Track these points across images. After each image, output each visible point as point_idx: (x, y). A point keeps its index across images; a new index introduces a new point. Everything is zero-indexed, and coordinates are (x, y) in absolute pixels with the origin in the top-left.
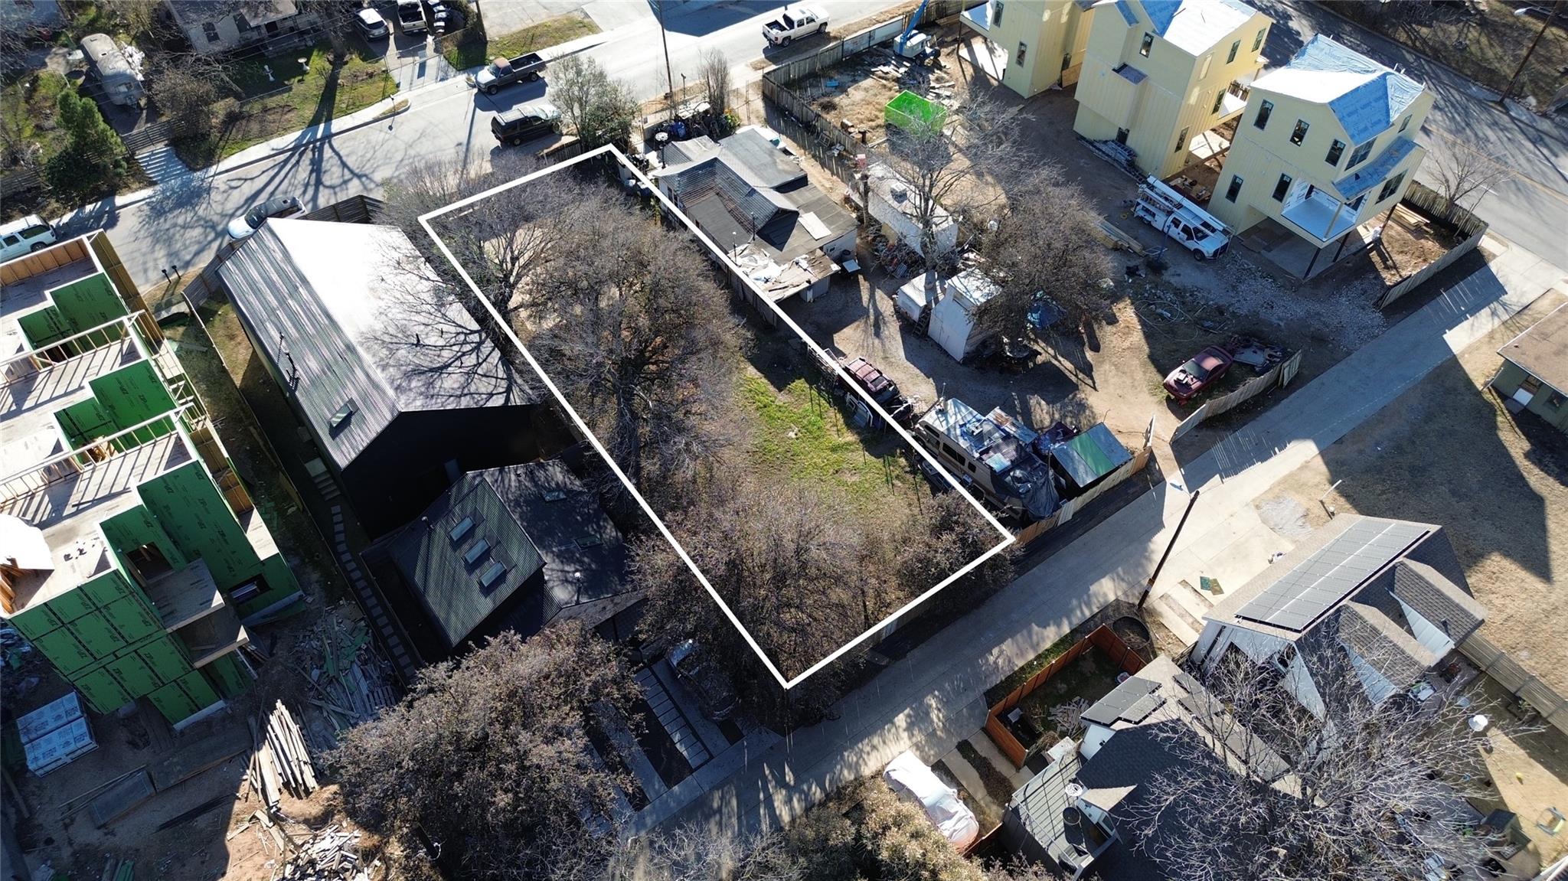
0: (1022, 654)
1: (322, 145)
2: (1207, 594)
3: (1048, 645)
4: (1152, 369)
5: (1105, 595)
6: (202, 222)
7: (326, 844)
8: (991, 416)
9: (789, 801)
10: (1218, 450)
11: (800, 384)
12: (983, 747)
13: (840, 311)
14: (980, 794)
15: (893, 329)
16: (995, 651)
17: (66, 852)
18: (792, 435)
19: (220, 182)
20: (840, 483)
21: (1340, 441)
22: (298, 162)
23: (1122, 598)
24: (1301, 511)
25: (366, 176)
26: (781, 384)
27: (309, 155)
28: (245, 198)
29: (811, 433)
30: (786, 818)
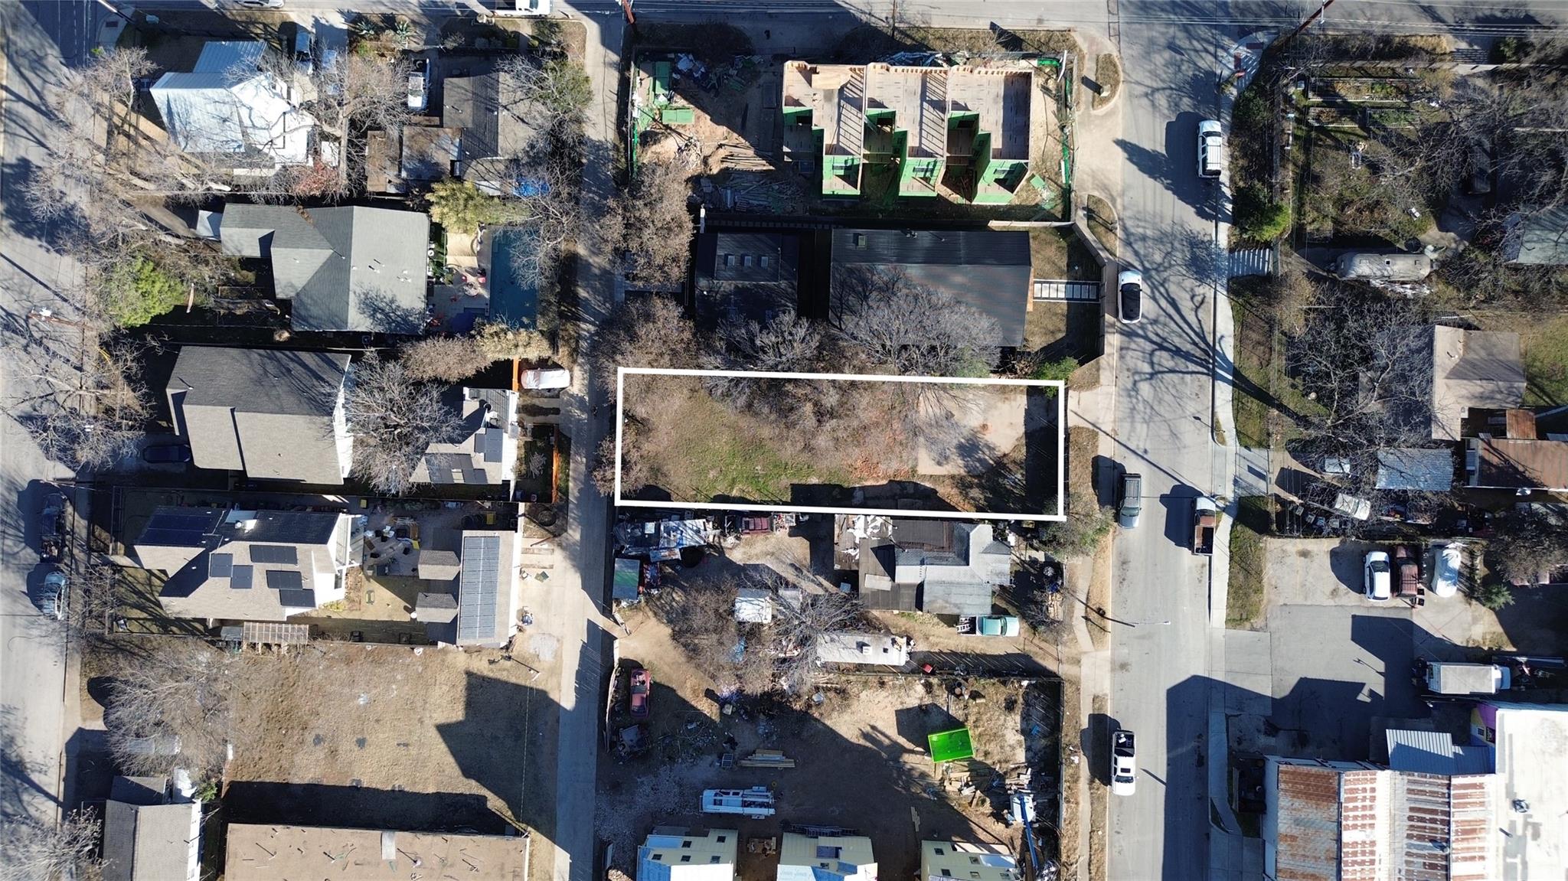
0: (575, 470)
1: (1208, 368)
2: (540, 571)
3: (571, 484)
4: (665, 682)
5: (574, 530)
6: (1166, 264)
7: (693, 157)
8: (677, 551)
9: (588, 332)
10: (597, 657)
11: (788, 497)
12: (551, 419)
13: (823, 559)
14: (537, 402)
15: (790, 575)
16: (584, 460)
17: (762, 70)
18: (759, 468)
19: (1205, 290)
20: (713, 467)
21: (558, 721)
22: (1195, 344)
23: (565, 534)
24: (541, 657)
25: (1151, 379)
26: (795, 488)
27: (1198, 353)
28: (1176, 298)
29: (754, 478)
30: (583, 326)
